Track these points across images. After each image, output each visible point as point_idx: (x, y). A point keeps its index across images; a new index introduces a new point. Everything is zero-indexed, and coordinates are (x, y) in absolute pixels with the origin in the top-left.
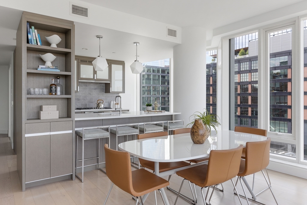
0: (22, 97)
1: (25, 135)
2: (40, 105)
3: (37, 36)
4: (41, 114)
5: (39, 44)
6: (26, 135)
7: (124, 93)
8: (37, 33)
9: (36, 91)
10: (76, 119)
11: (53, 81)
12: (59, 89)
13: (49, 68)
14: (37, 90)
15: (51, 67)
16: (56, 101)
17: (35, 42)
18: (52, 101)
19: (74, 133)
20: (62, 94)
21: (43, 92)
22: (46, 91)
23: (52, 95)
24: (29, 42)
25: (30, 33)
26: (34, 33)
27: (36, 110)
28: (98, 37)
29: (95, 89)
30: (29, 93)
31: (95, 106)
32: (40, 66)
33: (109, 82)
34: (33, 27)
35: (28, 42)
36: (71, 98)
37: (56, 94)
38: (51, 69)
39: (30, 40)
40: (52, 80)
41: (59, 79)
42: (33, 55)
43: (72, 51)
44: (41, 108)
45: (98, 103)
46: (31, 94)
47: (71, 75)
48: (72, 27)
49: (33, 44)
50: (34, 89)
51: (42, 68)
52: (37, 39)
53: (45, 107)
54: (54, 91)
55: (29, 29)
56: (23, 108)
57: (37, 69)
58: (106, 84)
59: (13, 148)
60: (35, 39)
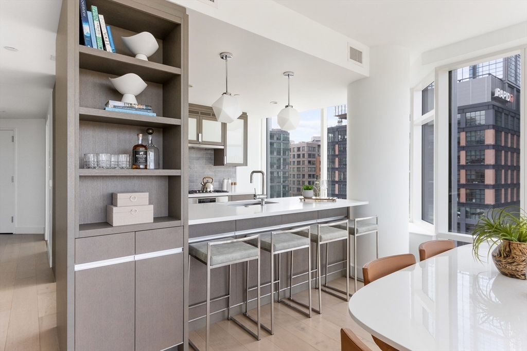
0: (68, 175)
1: (75, 266)
2: (111, 192)
3: (104, 31)
4: (114, 214)
5: (109, 48)
6: (78, 267)
7: (246, 165)
8: (104, 23)
9: (101, 159)
10: (191, 222)
11: (141, 138)
12: (151, 156)
13: (131, 107)
14: (103, 157)
15: (137, 107)
16: (145, 182)
17: (101, 44)
18: (136, 182)
19: (187, 252)
20: (157, 167)
21: (118, 162)
22: (124, 159)
23: (137, 168)
24: (86, 43)
25: (87, 21)
26: (96, 23)
27: (100, 204)
28: (223, 56)
29: (198, 159)
30: (84, 164)
31: (200, 187)
32: (112, 103)
33: (222, 147)
34: (94, 8)
35: (82, 41)
36: (180, 176)
37: (146, 168)
38: (136, 109)
39: (87, 37)
40: (138, 135)
41: (151, 134)
42: (94, 79)
43: (182, 71)
44: (112, 200)
45: (205, 182)
46: (89, 168)
47: (180, 125)
48: (182, 19)
49: (95, 46)
50: (98, 155)
51: (115, 107)
52: (104, 36)
53: (121, 198)
54: (142, 160)
55: (84, 11)
56: (68, 200)
57: (105, 109)
58: (215, 150)
59: (51, 266)
60: (99, 36)
